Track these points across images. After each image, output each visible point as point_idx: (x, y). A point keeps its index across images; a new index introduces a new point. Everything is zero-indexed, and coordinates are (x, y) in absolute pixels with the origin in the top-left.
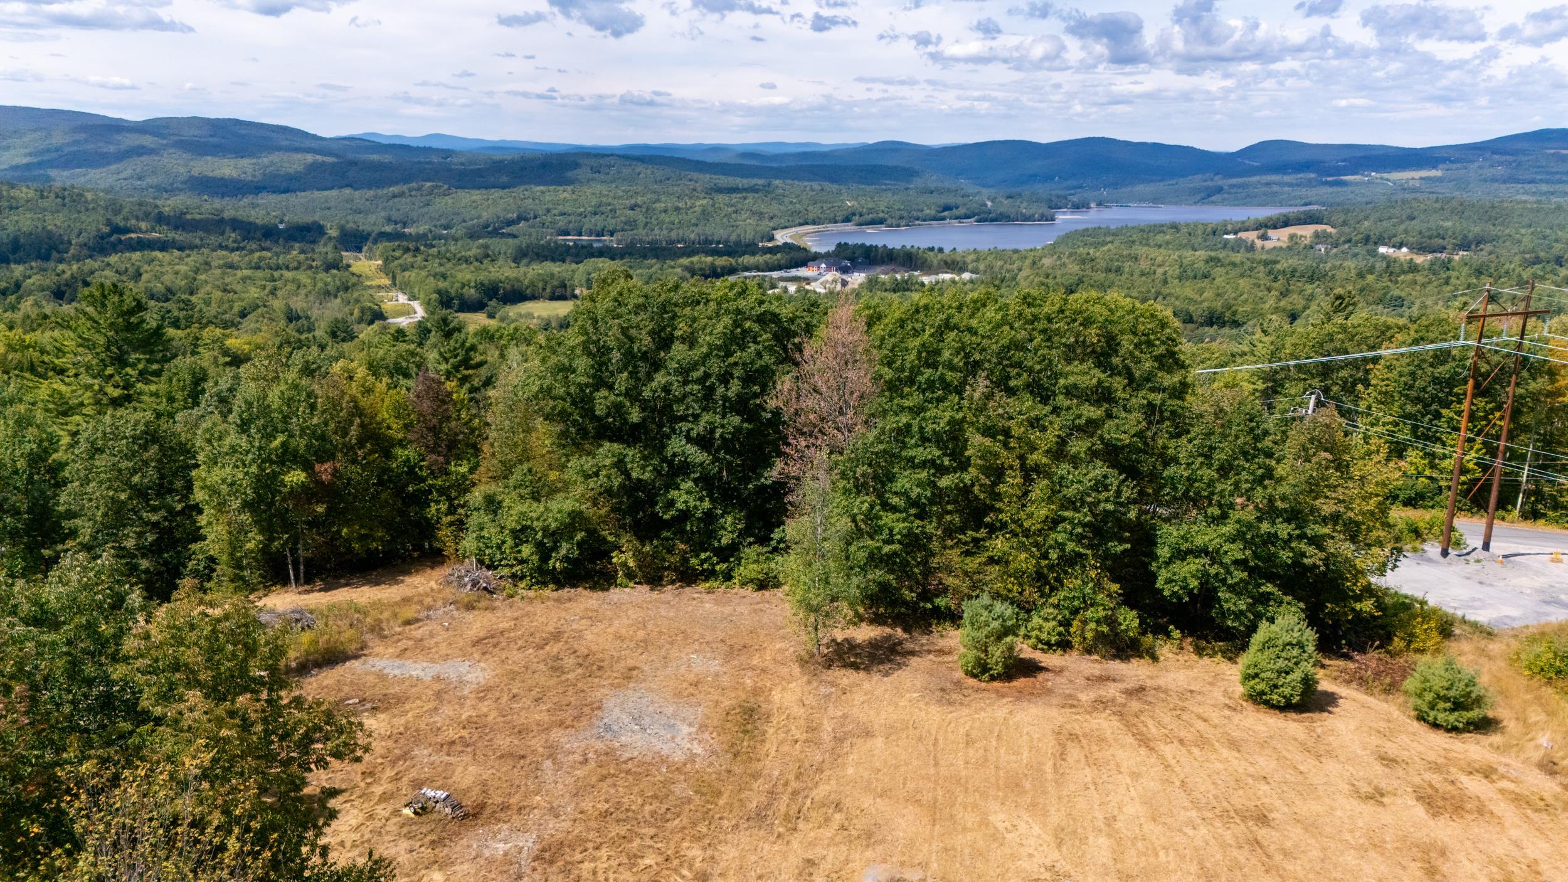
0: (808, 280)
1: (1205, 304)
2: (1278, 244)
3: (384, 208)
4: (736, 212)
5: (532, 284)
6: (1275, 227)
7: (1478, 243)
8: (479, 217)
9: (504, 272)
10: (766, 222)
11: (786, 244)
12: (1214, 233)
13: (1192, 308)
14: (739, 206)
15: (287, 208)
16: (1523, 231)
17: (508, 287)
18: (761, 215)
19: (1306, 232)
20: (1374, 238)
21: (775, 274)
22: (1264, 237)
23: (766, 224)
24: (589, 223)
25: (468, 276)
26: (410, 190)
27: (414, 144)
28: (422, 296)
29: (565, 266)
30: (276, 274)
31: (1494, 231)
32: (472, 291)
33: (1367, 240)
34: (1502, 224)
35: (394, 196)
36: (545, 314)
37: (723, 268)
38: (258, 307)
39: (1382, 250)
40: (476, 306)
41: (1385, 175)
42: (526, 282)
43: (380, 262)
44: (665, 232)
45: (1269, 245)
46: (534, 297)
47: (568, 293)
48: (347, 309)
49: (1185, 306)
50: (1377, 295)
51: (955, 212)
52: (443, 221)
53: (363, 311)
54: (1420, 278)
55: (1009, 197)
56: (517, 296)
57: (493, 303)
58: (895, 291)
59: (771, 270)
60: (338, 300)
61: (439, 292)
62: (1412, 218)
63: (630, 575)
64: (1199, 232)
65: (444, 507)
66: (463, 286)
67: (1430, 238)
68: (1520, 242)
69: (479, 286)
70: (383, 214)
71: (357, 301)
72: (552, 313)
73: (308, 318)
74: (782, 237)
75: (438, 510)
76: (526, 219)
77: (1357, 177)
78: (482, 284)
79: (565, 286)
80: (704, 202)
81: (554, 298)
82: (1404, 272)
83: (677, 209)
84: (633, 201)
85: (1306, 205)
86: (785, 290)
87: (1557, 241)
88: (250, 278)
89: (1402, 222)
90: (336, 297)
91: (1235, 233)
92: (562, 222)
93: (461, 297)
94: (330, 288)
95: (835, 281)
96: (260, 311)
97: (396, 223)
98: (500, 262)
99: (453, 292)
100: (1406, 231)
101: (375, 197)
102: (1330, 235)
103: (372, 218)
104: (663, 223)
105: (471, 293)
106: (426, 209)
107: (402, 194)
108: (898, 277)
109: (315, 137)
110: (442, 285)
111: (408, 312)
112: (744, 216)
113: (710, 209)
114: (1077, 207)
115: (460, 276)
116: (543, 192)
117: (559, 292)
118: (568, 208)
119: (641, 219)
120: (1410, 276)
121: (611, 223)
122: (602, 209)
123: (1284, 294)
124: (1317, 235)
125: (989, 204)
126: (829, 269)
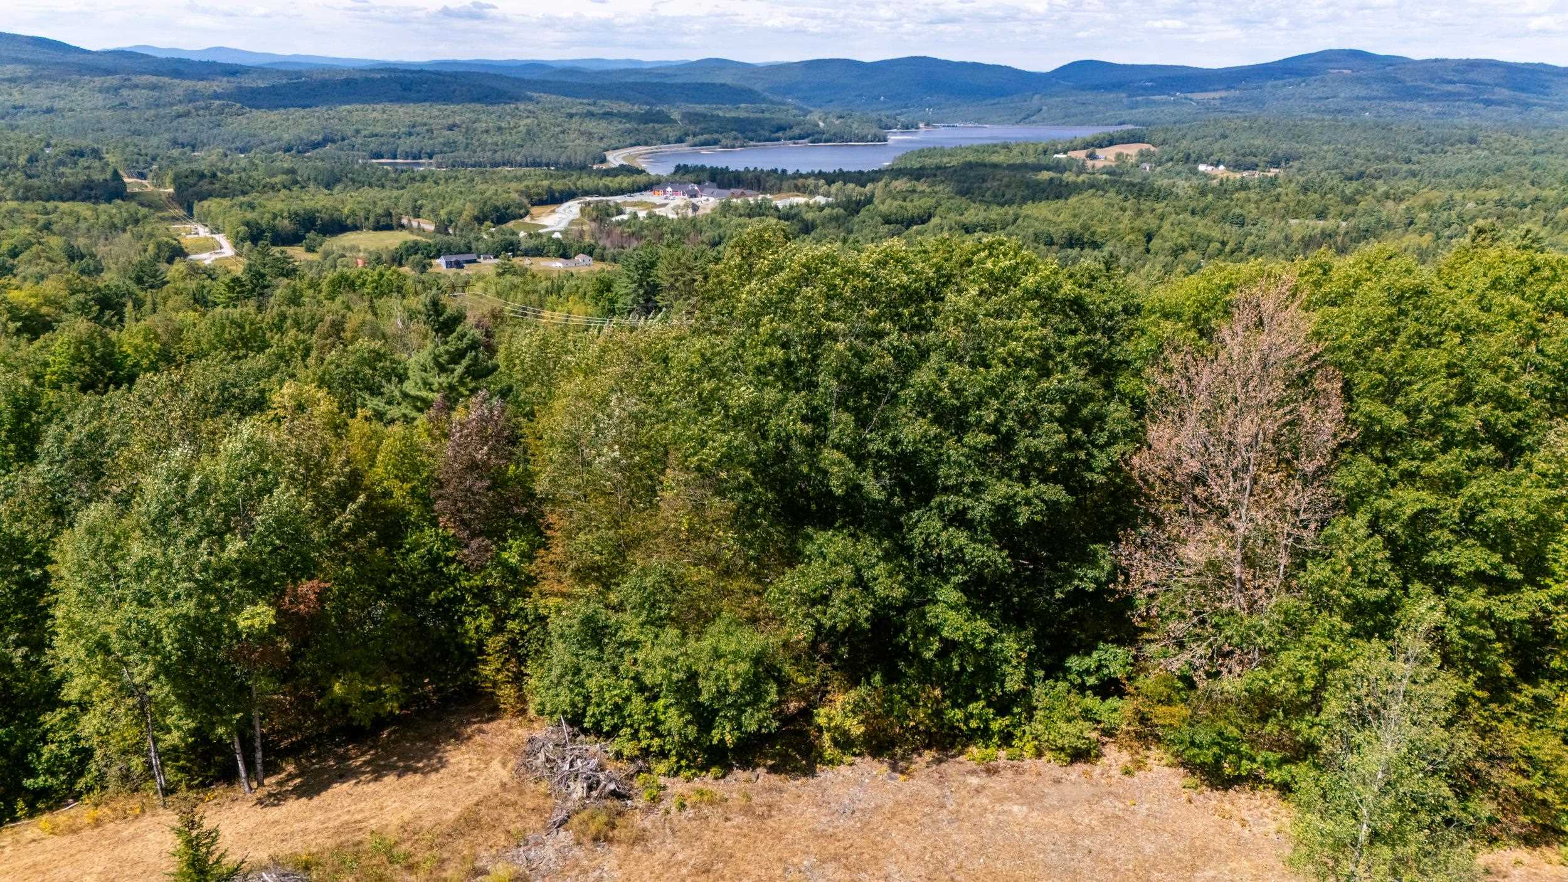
0: (655, 206)
1: (1064, 226)
2: (1107, 163)
3: (168, 130)
4: (563, 132)
5: (353, 213)
6: (1101, 146)
7: (1287, 160)
8: (279, 139)
9: (317, 200)
10: (595, 142)
11: (622, 166)
12: (1045, 152)
13: (1052, 230)
14: (566, 125)
15: (53, 129)
16: (1325, 148)
17: (326, 217)
18: (590, 135)
19: (1132, 151)
20: (1194, 156)
21: (619, 199)
22: (1092, 156)
23: (596, 146)
24: (405, 144)
25: (280, 206)
26: (197, 109)
27: (195, 58)
28: (228, 228)
29: (386, 193)
30: (50, 205)
31: (1302, 148)
32: (286, 222)
33: (1187, 158)
34: (1305, 141)
35: (179, 116)
36: (372, 247)
37: (561, 192)
38: (31, 244)
39: (1202, 168)
40: (294, 239)
41: (1189, 95)
42: (346, 211)
43: (171, 190)
44: (489, 154)
45: (1099, 164)
46: (355, 228)
47: (394, 223)
48: (139, 246)
49: (1044, 227)
50: (1221, 212)
51: (788, 133)
52: (238, 144)
53: (159, 246)
54: (1253, 196)
55: (840, 117)
56: (337, 227)
57: (311, 235)
58: (750, 216)
59: (612, 194)
60: (128, 235)
61: (247, 224)
62: (1224, 137)
63: (845, 743)
64: (1031, 152)
65: (486, 623)
66: (275, 216)
67: (1244, 155)
68: (1324, 158)
69: (294, 216)
70: (167, 136)
71: (151, 235)
72: (382, 245)
73: (93, 256)
74: (615, 159)
75: (477, 628)
76: (333, 141)
77: (1164, 97)
78: (297, 214)
79: (390, 215)
80: (529, 121)
81: (378, 227)
82: (1237, 190)
83: (500, 129)
84: (450, 121)
85: (1121, 124)
86: (635, 216)
87: (1356, 157)
88: (18, 211)
89: (1217, 141)
90: (124, 231)
91: (1065, 152)
92: (374, 144)
93: (273, 229)
94: (116, 221)
95: (686, 206)
96: (34, 249)
97: (183, 146)
98: (312, 187)
99: (264, 223)
100: (1222, 150)
101: (156, 116)
102: (1154, 154)
103: (154, 141)
104: (486, 143)
105: (285, 224)
106: (216, 131)
107: (187, 114)
108: (751, 200)
109: (77, 50)
110: (250, 216)
111: (214, 247)
112: (573, 136)
113: (536, 129)
114: (907, 127)
115: (270, 205)
116: (349, 112)
117: (383, 221)
118: (379, 129)
119: (461, 139)
120: (1243, 194)
121: (428, 144)
122: (417, 129)
123: (1139, 213)
124: (1141, 154)
125: (821, 124)
126: (675, 192)
